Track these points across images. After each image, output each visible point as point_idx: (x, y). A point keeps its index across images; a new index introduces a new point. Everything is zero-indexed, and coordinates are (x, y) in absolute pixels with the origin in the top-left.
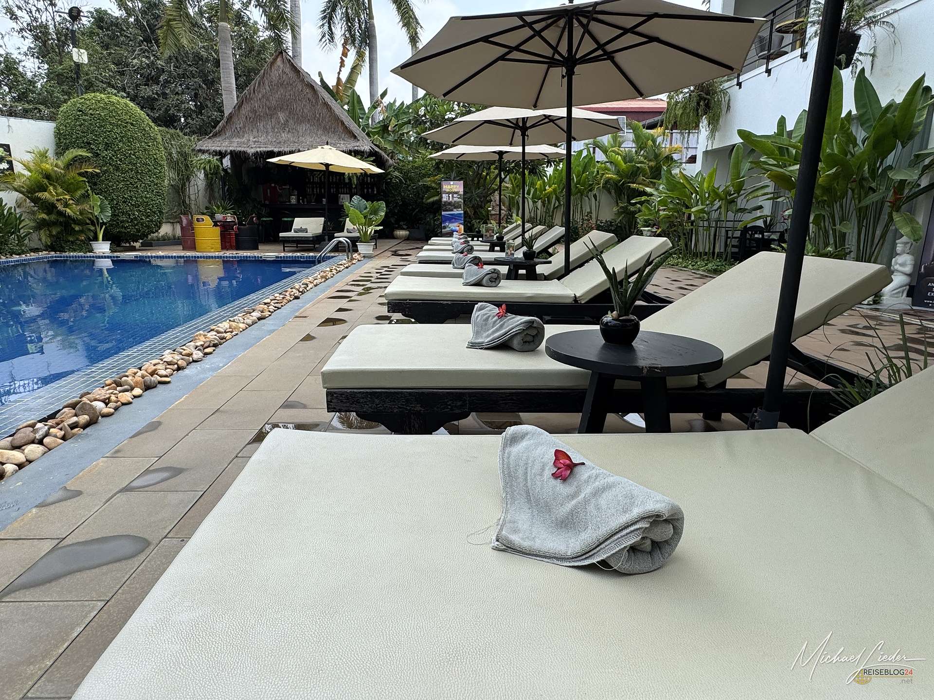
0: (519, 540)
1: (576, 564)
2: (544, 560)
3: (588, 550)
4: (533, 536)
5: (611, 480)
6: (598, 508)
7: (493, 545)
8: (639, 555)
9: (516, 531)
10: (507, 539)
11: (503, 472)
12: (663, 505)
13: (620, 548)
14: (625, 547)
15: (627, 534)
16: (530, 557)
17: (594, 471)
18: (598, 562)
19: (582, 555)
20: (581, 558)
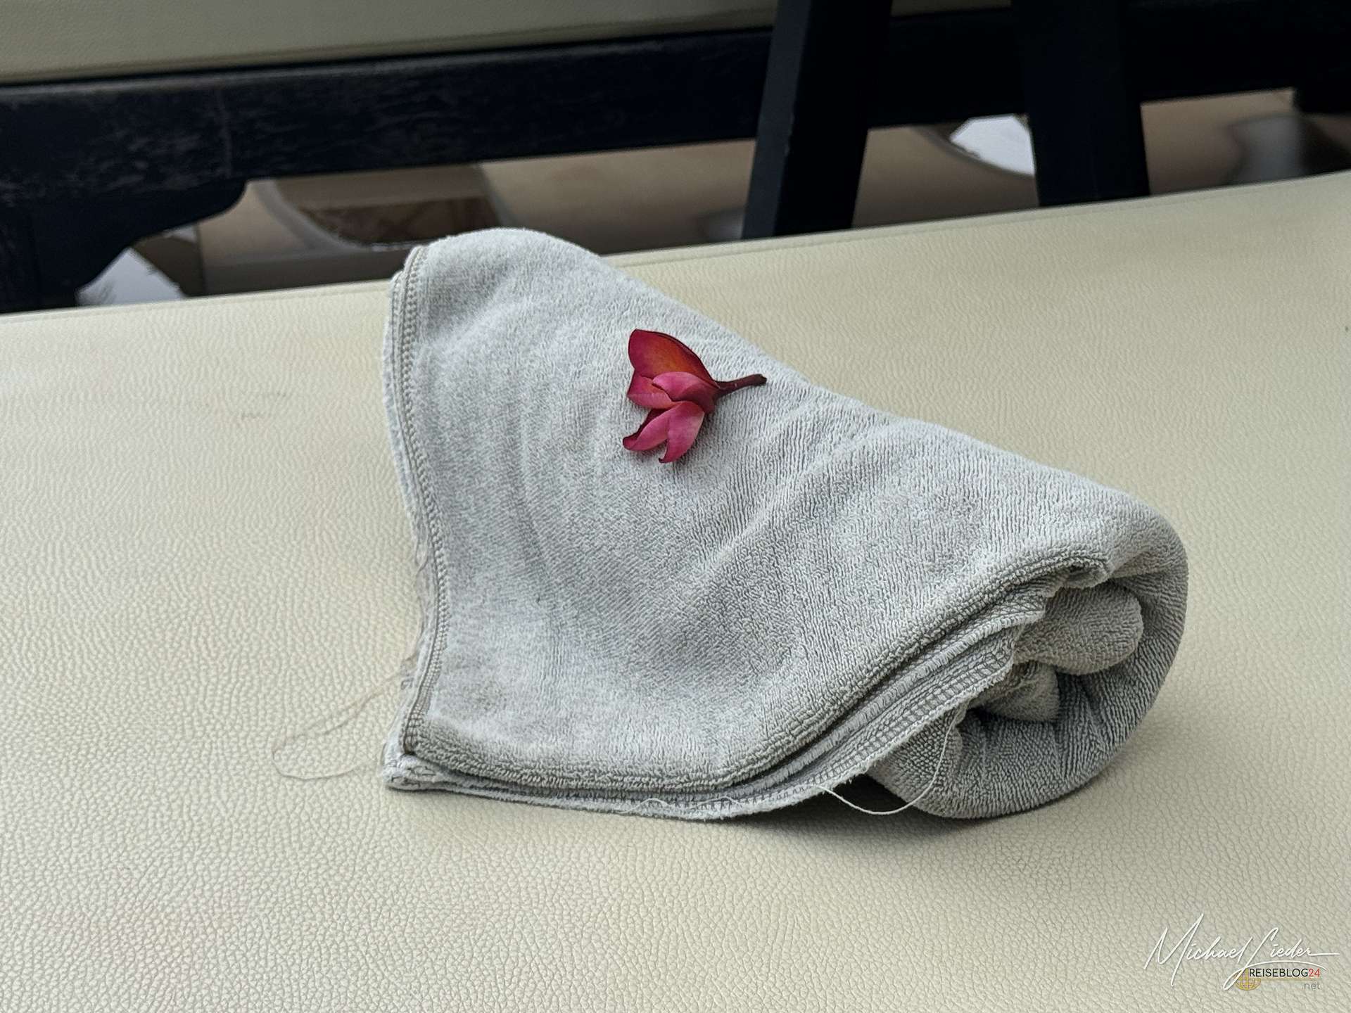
0: (500, 737)
1: (752, 807)
2: (617, 806)
3: (797, 743)
4: (563, 713)
5: (877, 437)
6: (828, 564)
7: (391, 771)
8: (1010, 740)
9: (485, 702)
10: (448, 740)
11: (411, 451)
12: (1096, 524)
13: (926, 720)
14: (948, 715)
15: (952, 661)
16: (555, 801)
17: (804, 409)
18: (840, 789)
19: (775, 768)
20: (770, 780)
